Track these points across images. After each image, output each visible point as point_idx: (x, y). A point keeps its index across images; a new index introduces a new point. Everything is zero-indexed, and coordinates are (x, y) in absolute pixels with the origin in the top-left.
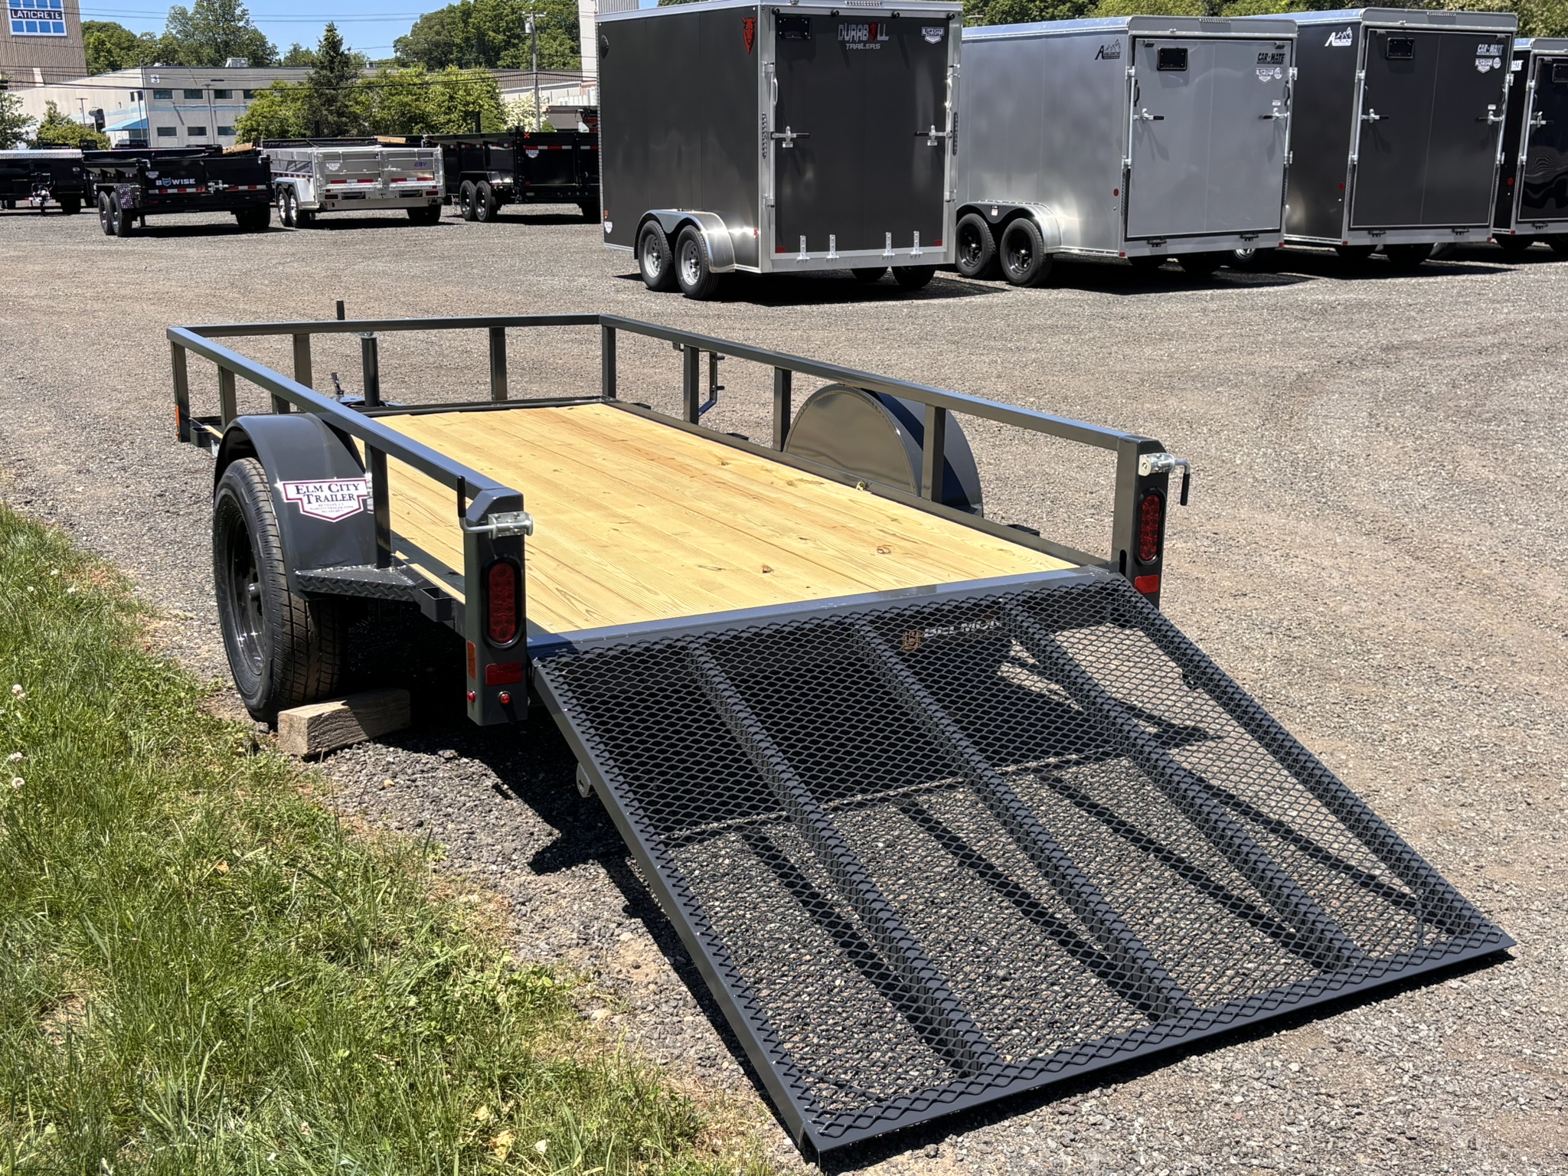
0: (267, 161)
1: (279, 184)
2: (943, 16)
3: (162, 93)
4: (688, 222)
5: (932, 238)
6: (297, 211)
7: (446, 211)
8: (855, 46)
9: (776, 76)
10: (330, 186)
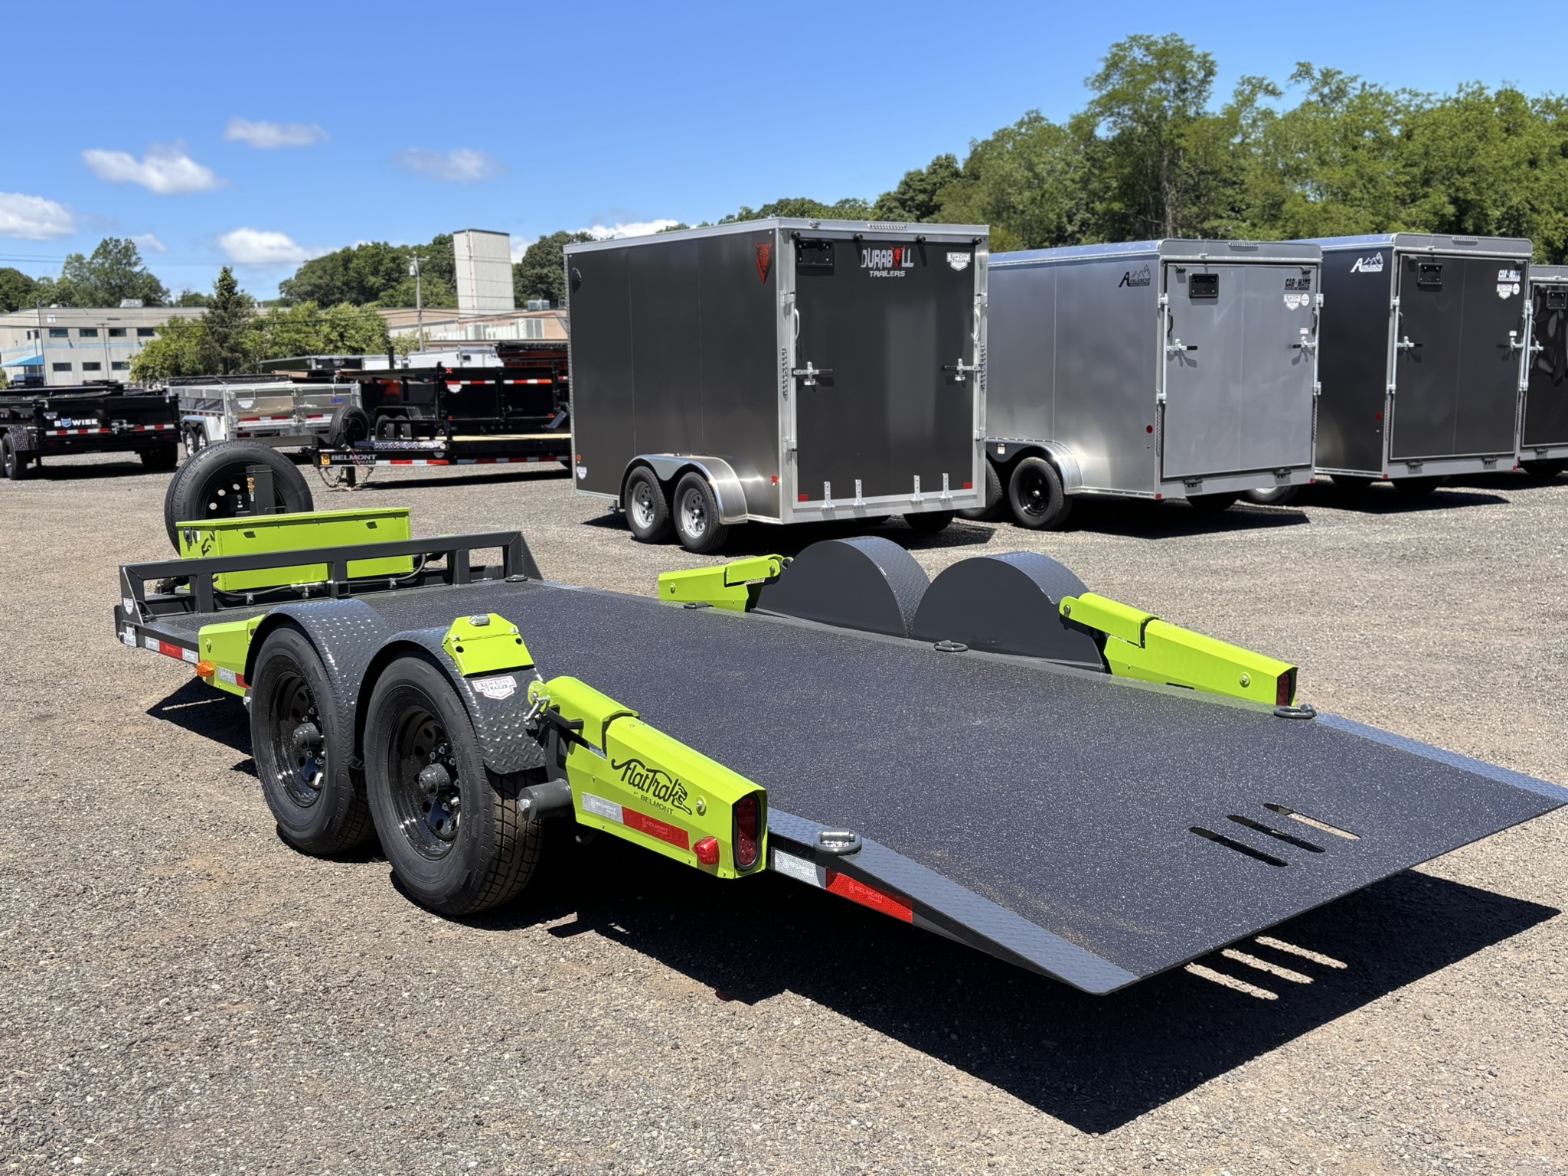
0: (175, 400)
1: (187, 423)
2: (969, 240)
3: (59, 332)
4: (690, 468)
5: (962, 480)
8: (878, 274)
9: (797, 307)
10: (241, 423)
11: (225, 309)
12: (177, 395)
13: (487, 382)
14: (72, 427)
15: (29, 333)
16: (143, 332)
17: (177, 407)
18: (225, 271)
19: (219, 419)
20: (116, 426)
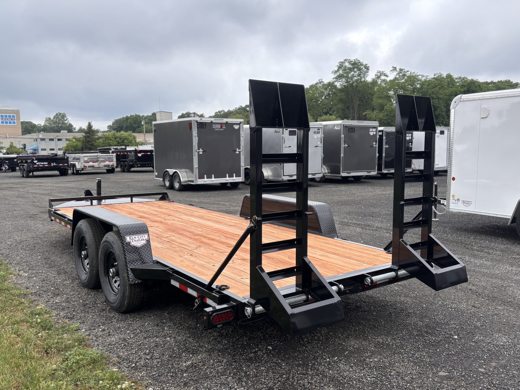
0: (68, 158)
1: (71, 164)
2: (239, 122)
3: (43, 139)
4: (176, 172)
5: (238, 175)
6: (76, 171)
7: (116, 170)
8: (217, 130)
9: (198, 137)
10: (85, 164)
11: (89, 134)
13: (148, 153)
14: (41, 164)
15: (34, 140)
16: (67, 140)
18: (89, 124)
19: (79, 163)
20: (52, 164)
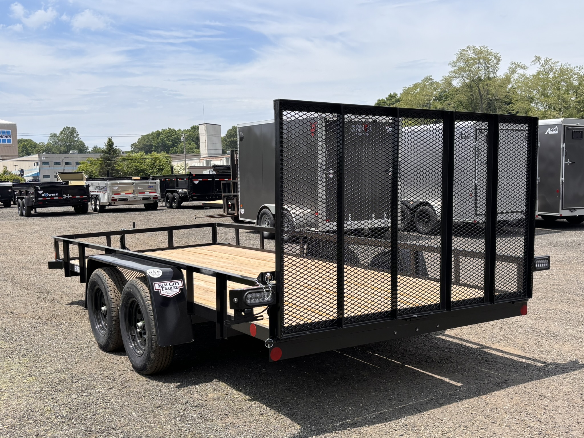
0: (88, 186)
1: (92, 195)
3: (46, 163)
6: (99, 206)
7: (160, 205)
8: (358, 134)
10: (113, 196)
11: (109, 154)
12: (89, 184)
13: (209, 180)
14: (48, 197)
15: (34, 164)
16: (77, 163)
17: (89, 189)
18: (110, 140)
19: (105, 193)
20: (65, 196)
